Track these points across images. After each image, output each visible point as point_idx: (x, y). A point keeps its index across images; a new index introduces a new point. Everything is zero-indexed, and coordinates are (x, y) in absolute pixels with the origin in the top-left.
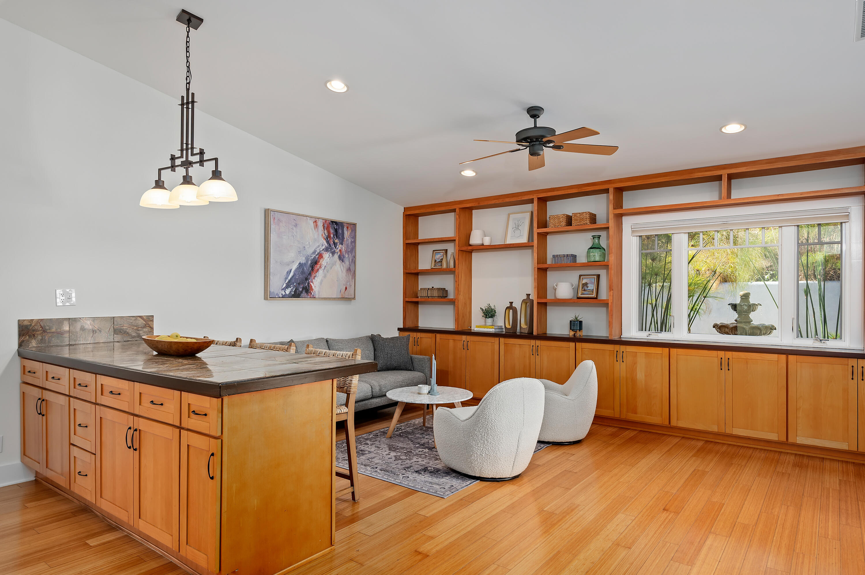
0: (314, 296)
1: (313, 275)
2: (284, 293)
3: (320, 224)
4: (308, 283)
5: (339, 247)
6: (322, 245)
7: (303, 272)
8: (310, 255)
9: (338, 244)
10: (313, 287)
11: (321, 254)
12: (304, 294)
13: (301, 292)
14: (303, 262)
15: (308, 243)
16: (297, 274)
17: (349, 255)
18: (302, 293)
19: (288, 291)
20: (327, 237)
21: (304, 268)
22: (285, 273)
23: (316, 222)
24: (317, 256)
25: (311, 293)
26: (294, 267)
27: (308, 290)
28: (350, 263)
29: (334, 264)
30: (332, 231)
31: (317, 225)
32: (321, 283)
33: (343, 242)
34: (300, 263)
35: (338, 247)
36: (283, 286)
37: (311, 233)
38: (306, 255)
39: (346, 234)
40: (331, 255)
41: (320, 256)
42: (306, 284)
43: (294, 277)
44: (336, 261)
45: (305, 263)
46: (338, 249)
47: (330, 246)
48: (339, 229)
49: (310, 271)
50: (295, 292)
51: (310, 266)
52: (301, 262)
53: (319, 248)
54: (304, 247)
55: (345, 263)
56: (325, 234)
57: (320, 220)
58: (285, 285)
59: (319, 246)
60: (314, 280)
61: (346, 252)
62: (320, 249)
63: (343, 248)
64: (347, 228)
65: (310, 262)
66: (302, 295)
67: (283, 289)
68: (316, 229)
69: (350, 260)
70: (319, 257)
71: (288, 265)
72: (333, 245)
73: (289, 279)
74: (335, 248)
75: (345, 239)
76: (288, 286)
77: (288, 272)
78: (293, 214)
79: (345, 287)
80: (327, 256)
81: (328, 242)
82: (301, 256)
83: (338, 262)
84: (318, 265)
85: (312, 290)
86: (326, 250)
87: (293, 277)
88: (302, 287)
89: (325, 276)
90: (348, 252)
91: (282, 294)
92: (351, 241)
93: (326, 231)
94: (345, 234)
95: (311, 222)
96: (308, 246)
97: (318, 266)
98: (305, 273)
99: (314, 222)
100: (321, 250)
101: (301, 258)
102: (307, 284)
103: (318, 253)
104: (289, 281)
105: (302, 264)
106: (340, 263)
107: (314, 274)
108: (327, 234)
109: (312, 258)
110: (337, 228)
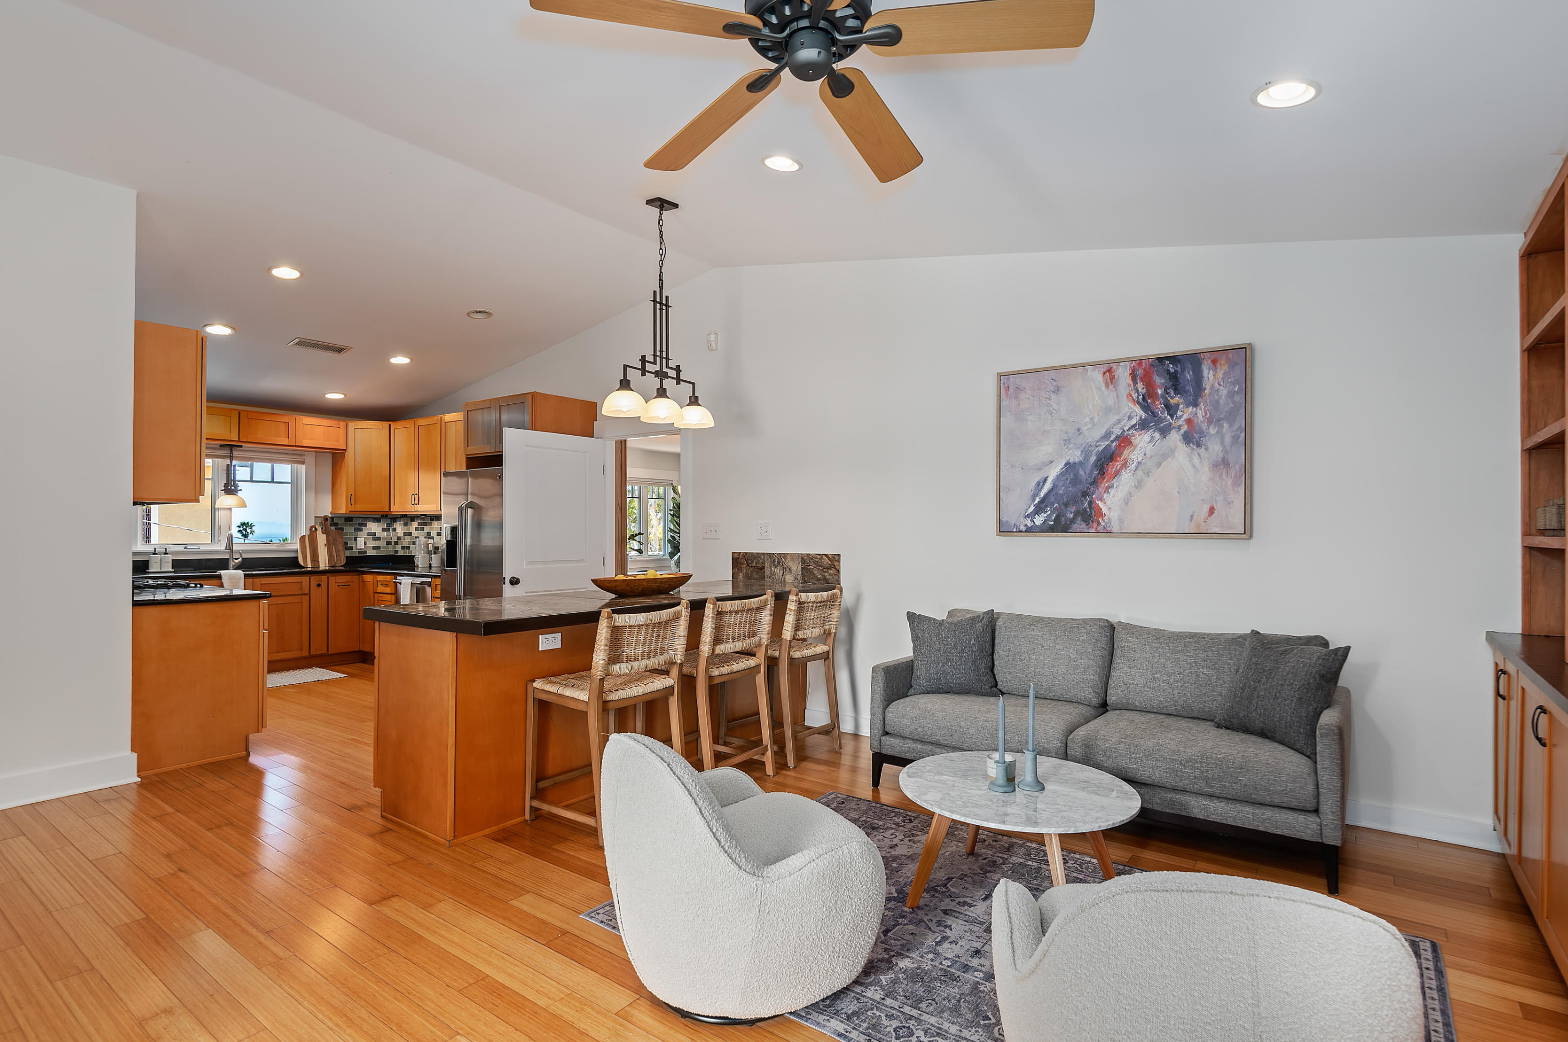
0: (1109, 529)
1: (1105, 484)
2: (1029, 524)
3: (1123, 374)
4: (1091, 503)
5: (1185, 412)
6: (1130, 418)
7: (1076, 481)
8: (1094, 444)
9: (1181, 406)
10: (1104, 510)
11: (1127, 436)
12: (1079, 525)
13: (1073, 521)
14: (1077, 460)
15: (1087, 419)
16: (1060, 484)
17: (1221, 427)
18: (1075, 523)
19: (1039, 520)
20: (1144, 399)
21: (1078, 471)
22: (1033, 484)
23: (1110, 370)
24: (1114, 444)
25: (1099, 524)
26: (1053, 472)
27: (1090, 516)
28: (1228, 448)
29: (1169, 454)
30: (1159, 380)
31: (1112, 378)
32: (1127, 501)
33: (1200, 400)
34: (1067, 464)
35: (1179, 413)
36: (1027, 510)
37: (1097, 398)
38: (1084, 445)
39: (1211, 377)
40: (1157, 435)
41: (1124, 441)
42: (1083, 504)
43: (1054, 492)
44: (1176, 448)
45: (1081, 463)
46: (1183, 419)
47: (1156, 417)
48: (1183, 370)
49: (1094, 476)
50: (1057, 520)
51: (1096, 466)
52: (1072, 461)
53: (1120, 426)
54: (1079, 430)
55: (1207, 449)
56: (1137, 391)
57: (1121, 364)
58: (1032, 508)
59: (1119, 421)
60: (1105, 496)
61: (1210, 422)
62: (1125, 425)
63: (1200, 413)
64: (1214, 362)
65: (1093, 459)
66: (1075, 526)
67: (1028, 516)
68: (1111, 387)
69: (1228, 440)
70: (1120, 444)
71: (1040, 469)
72: (1163, 412)
73: (1042, 495)
74: (1172, 416)
75: (1207, 391)
76: (1039, 510)
77: (1038, 484)
78: (1048, 369)
79: (1206, 508)
80: (1143, 441)
81: (1146, 408)
82: (1070, 449)
83: (1182, 450)
84: (1116, 461)
85: (1102, 515)
86: (1143, 425)
87: (1050, 492)
88: (1073, 510)
89: (1139, 485)
90: (1219, 420)
91: (1026, 525)
92: (1229, 392)
93: (1140, 386)
94: (1205, 379)
95: (1097, 376)
96: (1089, 426)
97: (1118, 465)
98: (1080, 482)
99: (1104, 373)
100: (1126, 428)
101: (1071, 451)
102: (1086, 505)
103: (1118, 437)
104: (1043, 501)
105: (1074, 463)
106: (1190, 451)
107: (1107, 482)
108: (1144, 391)
109: (1101, 449)
110: (1179, 369)
